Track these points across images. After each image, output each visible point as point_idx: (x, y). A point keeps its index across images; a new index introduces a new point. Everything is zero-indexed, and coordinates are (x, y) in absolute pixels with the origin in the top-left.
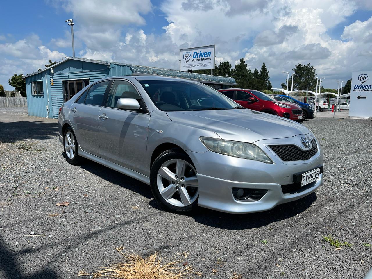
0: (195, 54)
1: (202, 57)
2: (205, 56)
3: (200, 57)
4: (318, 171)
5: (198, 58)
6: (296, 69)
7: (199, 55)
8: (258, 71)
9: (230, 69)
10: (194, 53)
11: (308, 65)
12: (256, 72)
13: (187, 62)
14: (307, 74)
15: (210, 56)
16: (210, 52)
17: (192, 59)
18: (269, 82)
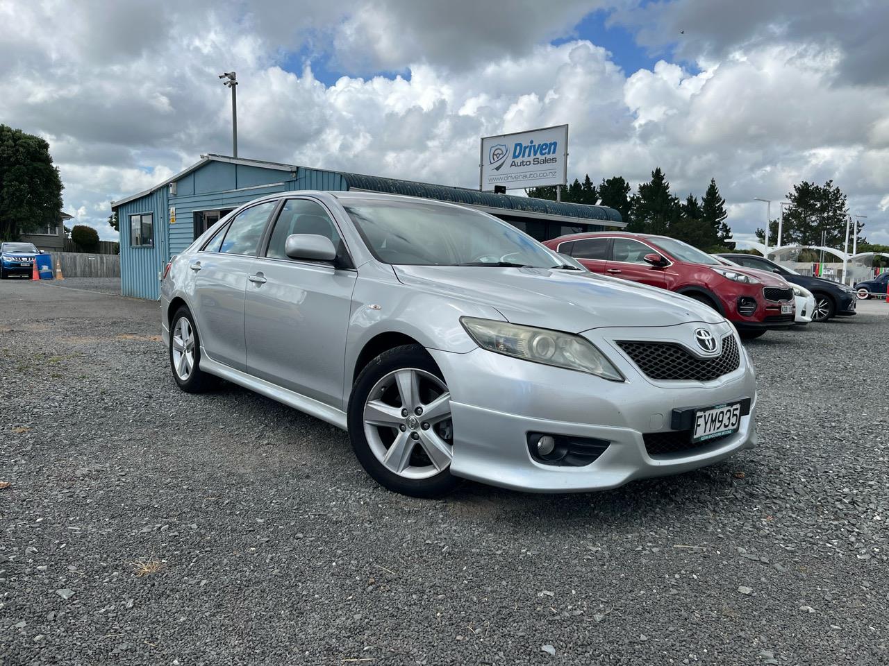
0: (518, 148)
1: (535, 155)
2: (542, 154)
3: (529, 155)
4: (737, 409)
5: (526, 159)
6: (796, 195)
7: (527, 150)
8: (696, 200)
9: (628, 195)
10: (517, 145)
11: (828, 185)
12: (691, 202)
13: (497, 169)
14: (824, 209)
15: (554, 152)
16: (555, 144)
17: (510, 160)
18: (725, 226)
